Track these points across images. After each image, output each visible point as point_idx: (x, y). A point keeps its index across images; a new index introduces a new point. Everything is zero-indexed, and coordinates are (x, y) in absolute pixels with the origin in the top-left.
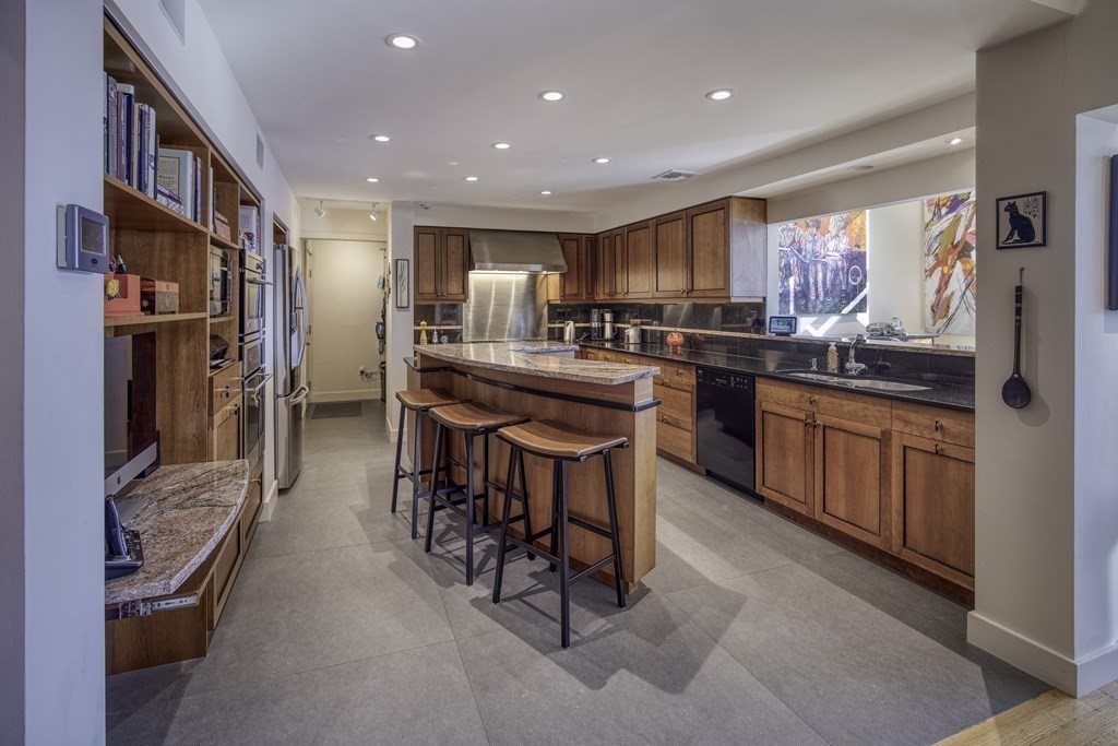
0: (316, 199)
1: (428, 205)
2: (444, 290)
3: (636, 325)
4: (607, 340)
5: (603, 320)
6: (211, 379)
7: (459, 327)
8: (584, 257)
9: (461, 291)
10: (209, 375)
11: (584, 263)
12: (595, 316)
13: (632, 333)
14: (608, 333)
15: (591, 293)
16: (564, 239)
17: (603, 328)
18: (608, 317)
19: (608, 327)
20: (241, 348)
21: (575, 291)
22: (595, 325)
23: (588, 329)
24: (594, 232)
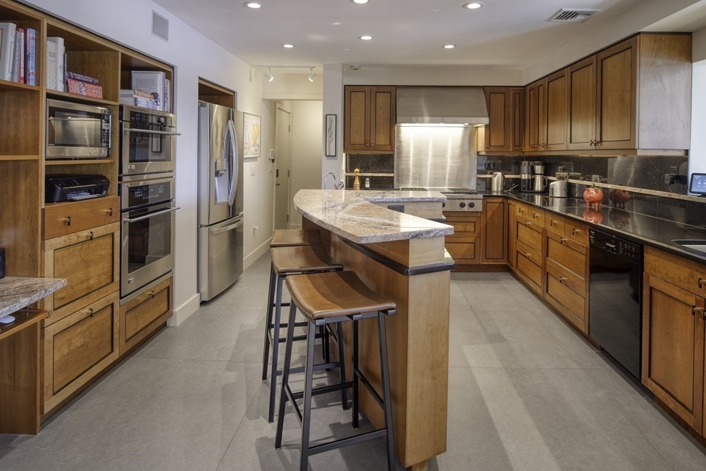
0: (267, 67)
1: (356, 66)
2: (372, 140)
3: (561, 178)
4: (538, 193)
5: (533, 172)
6: (43, 210)
7: (392, 175)
8: (511, 109)
9: (388, 143)
10: (43, 206)
11: (511, 115)
12: (525, 166)
13: (557, 186)
14: (538, 186)
15: (519, 145)
16: (489, 92)
17: (533, 180)
18: (538, 169)
19: (538, 179)
20: (120, 186)
21: (501, 143)
22: (525, 176)
23: (518, 181)
24: (523, 84)
